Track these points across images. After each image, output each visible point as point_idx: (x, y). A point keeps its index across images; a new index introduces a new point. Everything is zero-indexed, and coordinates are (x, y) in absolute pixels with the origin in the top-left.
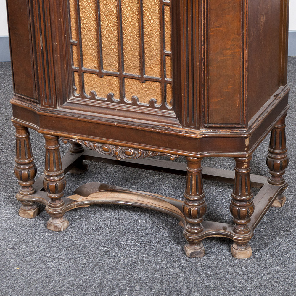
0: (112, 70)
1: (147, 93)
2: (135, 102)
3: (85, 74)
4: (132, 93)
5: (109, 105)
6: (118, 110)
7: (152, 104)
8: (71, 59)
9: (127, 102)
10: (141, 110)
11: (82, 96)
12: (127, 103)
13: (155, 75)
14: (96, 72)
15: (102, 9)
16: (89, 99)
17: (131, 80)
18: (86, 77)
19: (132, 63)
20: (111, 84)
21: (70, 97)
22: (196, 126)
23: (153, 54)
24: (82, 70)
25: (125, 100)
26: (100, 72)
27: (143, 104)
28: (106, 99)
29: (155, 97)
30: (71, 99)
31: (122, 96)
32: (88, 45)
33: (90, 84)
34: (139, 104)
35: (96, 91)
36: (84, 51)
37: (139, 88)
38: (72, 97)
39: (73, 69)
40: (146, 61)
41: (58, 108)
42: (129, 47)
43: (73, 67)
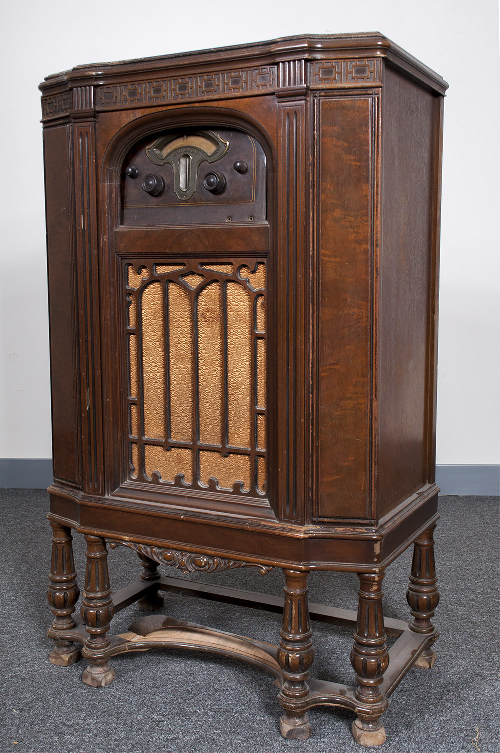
0: (184, 440)
1: (230, 473)
2: (213, 485)
3: (147, 447)
4: (209, 474)
5: (178, 491)
6: (188, 497)
7: (238, 487)
8: (129, 424)
9: (202, 487)
10: (220, 498)
11: (141, 479)
12: (202, 488)
13: (243, 445)
14: (160, 443)
15: (173, 350)
16: (150, 483)
17: (209, 453)
18: (150, 451)
19: (211, 427)
20: (180, 461)
21: (125, 480)
22: (300, 519)
23: (241, 413)
24: (142, 440)
25: (201, 484)
26: (167, 442)
27: (224, 489)
28: (173, 484)
29: (243, 478)
30: (127, 483)
31: (196, 477)
32: (152, 404)
33: (153, 461)
34: (219, 489)
35: (160, 471)
36: (147, 412)
37: (220, 466)
38: (128, 481)
39: (131, 439)
40: (231, 425)
41: (107, 497)
42: (208, 405)
43: (131, 437)
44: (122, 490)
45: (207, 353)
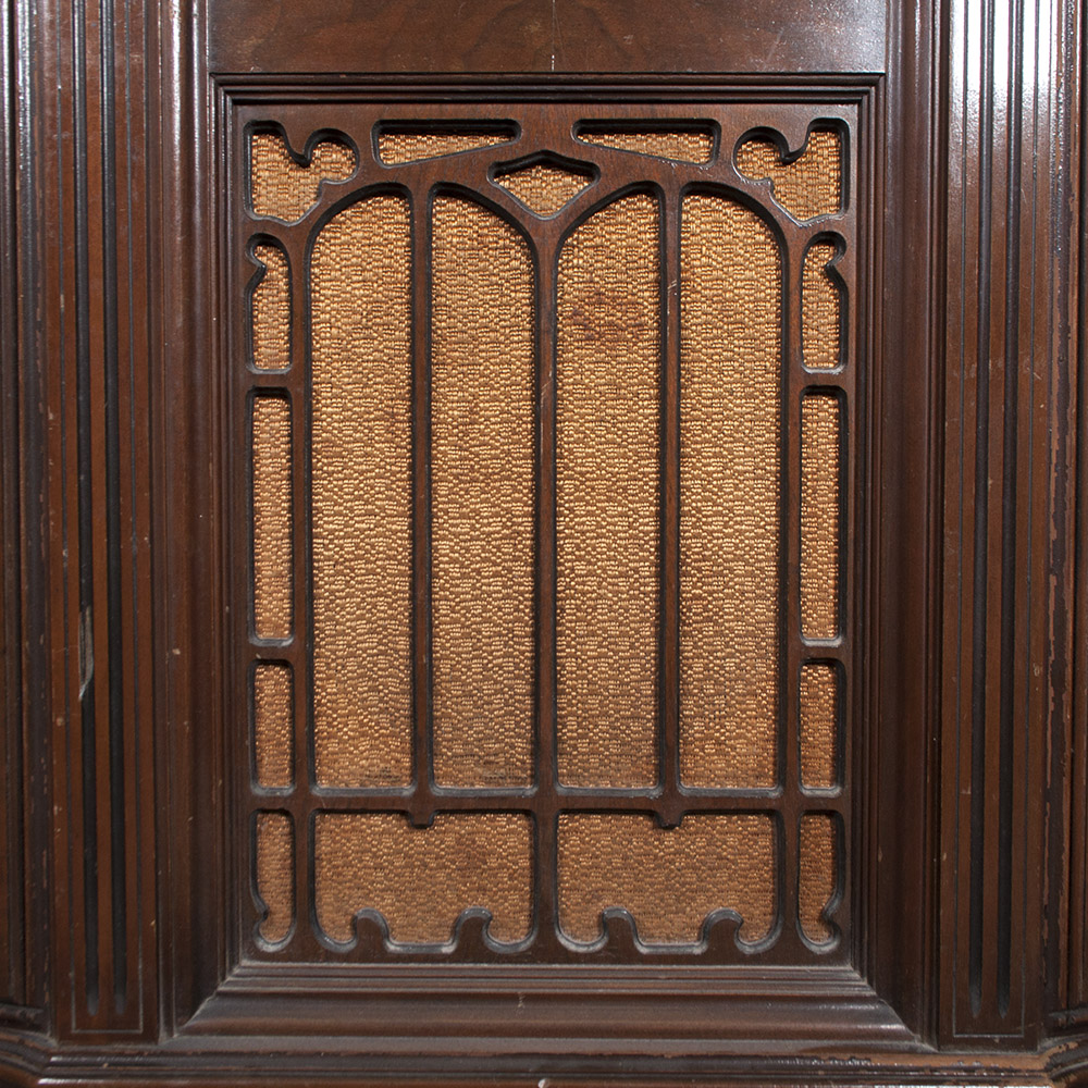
0: (488, 781)
1: (683, 885)
2: (619, 938)
3: (328, 823)
4: (596, 895)
5: (475, 976)
6: (530, 998)
7: (721, 938)
8: (248, 743)
9: (573, 948)
10: (663, 981)
11: (307, 943)
12: (577, 954)
13: (735, 777)
14: (394, 800)
15: (445, 451)
16: (347, 957)
17: (596, 819)
18: (333, 836)
19: (603, 723)
20: (472, 860)
21: (234, 961)
22: (1022, 1028)
23: (730, 664)
24: (310, 799)
25: (567, 941)
26: (422, 794)
27: (662, 945)
28: (448, 949)
29: (733, 897)
30: (242, 973)
31: (544, 914)
32: (352, 655)
33: (350, 873)
34: (644, 950)
35: (383, 907)
36: (327, 691)
37: (641, 863)
38: (245, 962)
39: (261, 798)
40: (689, 707)
41: (164, 1041)
42: (592, 644)
43: (260, 790)
44: (227, 1003)
45: (592, 455)
